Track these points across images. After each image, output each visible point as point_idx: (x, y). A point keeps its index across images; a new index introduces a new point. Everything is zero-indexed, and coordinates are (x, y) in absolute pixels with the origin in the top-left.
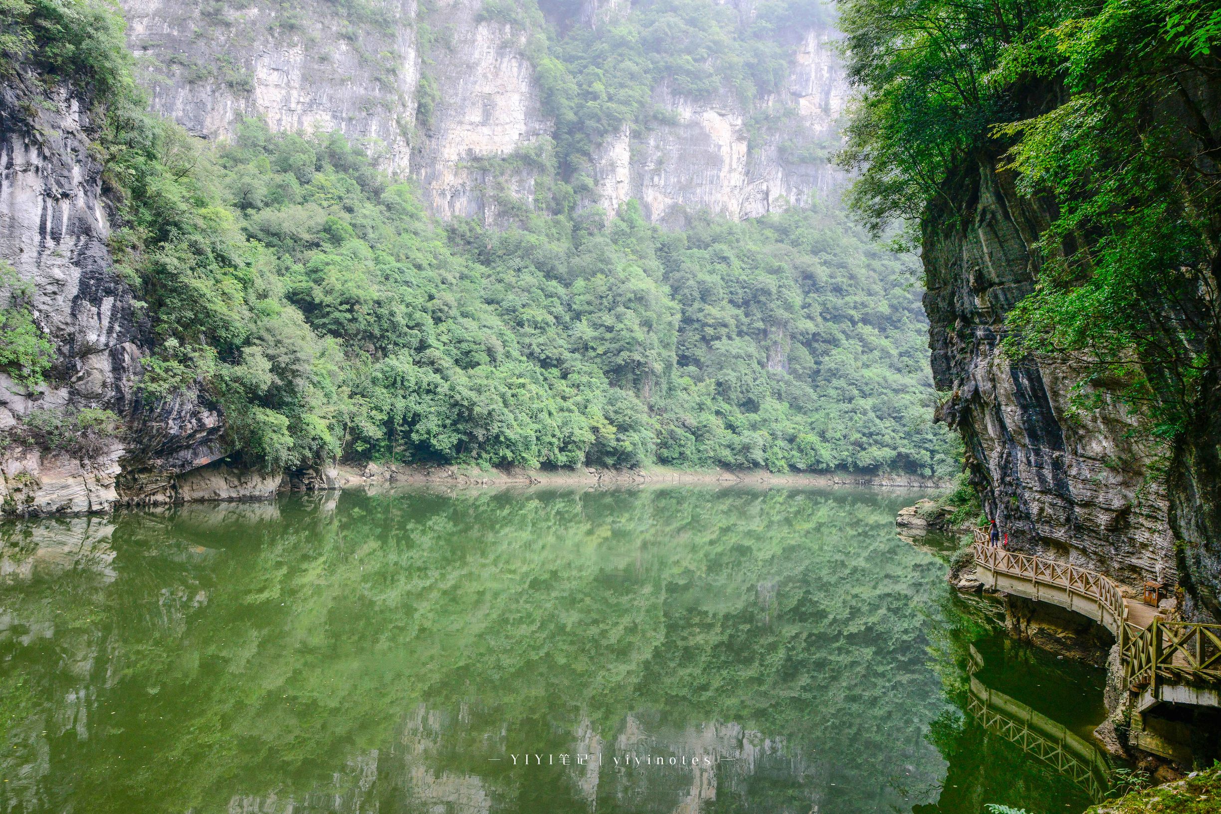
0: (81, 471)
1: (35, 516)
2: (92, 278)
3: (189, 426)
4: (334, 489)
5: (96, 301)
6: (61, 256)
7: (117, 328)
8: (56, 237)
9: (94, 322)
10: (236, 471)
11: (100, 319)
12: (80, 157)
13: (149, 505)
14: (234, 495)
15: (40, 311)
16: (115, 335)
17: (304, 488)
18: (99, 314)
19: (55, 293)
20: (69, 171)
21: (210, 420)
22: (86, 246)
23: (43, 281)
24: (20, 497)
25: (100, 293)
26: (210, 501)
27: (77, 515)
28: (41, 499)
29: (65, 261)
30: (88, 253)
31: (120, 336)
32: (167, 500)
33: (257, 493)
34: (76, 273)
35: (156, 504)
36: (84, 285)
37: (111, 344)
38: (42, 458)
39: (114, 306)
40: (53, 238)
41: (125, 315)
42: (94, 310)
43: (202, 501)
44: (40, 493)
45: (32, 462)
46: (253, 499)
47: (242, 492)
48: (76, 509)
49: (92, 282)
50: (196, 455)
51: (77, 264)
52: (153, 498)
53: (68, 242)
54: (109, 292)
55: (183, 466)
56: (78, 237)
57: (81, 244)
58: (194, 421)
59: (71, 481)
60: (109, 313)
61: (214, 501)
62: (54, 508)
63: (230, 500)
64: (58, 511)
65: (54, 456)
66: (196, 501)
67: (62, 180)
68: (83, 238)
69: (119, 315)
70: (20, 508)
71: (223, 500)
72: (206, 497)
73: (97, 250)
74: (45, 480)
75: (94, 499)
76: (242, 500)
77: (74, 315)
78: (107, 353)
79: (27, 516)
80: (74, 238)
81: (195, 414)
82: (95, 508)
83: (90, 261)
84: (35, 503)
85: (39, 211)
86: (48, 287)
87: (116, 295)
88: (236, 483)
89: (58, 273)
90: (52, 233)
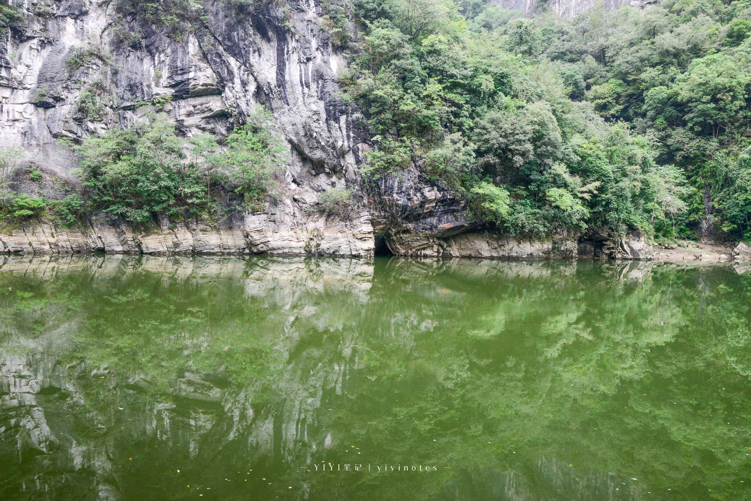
0: (345, 229)
1: (321, 255)
2: (330, 105)
3: (415, 198)
4: (639, 260)
5: (337, 120)
6: (312, 96)
7: (352, 135)
8: (308, 87)
9: (339, 133)
10: (495, 236)
11: (341, 130)
12: (314, 33)
13: (420, 256)
14: (495, 255)
15: (316, 132)
16: (352, 140)
17: (605, 258)
18: (340, 128)
19: (318, 120)
20: (310, 43)
21: (431, 194)
22: (323, 87)
23: (310, 114)
24: (313, 243)
25: (338, 114)
26: (476, 258)
27: (343, 256)
28: (324, 245)
29: (315, 99)
30: (325, 90)
31: (355, 139)
32: (436, 254)
33: (514, 254)
34: (322, 104)
35: (426, 256)
36: (328, 111)
37: (351, 146)
38: (326, 220)
39: (347, 120)
40: (307, 87)
41: (354, 126)
42: (337, 125)
43: (469, 257)
44: (323, 242)
45: (321, 223)
46: (510, 259)
47: (501, 253)
48: (341, 253)
49: (331, 108)
50: (440, 221)
51: (321, 99)
52: (423, 252)
53: (313, 86)
54: (342, 112)
55: (431, 229)
56: (318, 82)
57: (320, 86)
58: (419, 194)
59: (339, 235)
60: (345, 126)
61: (479, 258)
62: (331, 251)
63: (492, 258)
64: (333, 253)
65: (333, 219)
66: (463, 257)
67: (306, 50)
68: (320, 82)
69: (351, 126)
70: (313, 250)
71: (486, 258)
72: (473, 255)
73: (331, 87)
74: (326, 234)
75: (353, 247)
76: (502, 259)
77: (329, 131)
78: (351, 152)
79: (317, 255)
80: (316, 83)
81: (418, 190)
82: (354, 253)
83: (327, 95)
84: (321, 247)
85: (299, 73)
86: (314, 117)
87: (347, 114)
88: (496, 246)
89: (314, 107)
90: (306, 84)
